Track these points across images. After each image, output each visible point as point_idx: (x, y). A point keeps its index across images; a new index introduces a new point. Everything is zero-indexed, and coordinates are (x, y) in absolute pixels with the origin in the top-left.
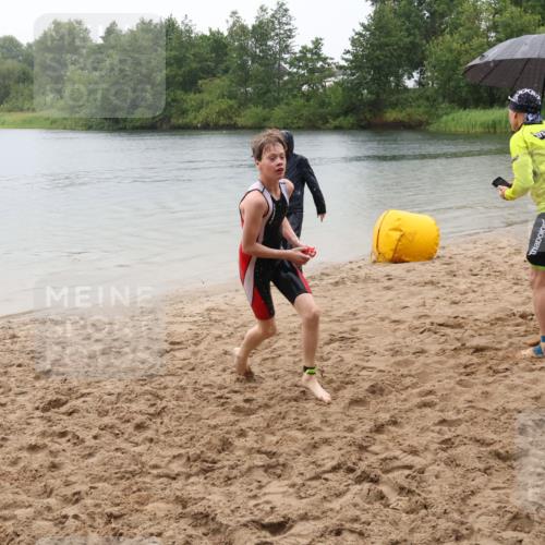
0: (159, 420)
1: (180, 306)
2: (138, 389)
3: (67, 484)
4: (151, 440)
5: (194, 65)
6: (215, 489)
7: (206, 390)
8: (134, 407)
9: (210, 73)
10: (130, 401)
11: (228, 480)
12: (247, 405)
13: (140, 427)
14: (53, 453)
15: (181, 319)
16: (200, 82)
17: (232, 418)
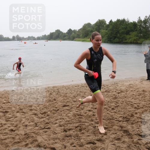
0: (117, 108)
1: (123, 83)
2: (113, 100)
3: (96, 119)
4: (115, 112)
5: (129, 29)
6: (129, 125)
7: (128, 102)
8: (112, 104)
9: (132, 31)
10: (111, 103)
11: (132, 124)
12: (138, 107)
13: (113, 109)
14: (94, 112)
15: (123, 86)
16: (130, 33)
17: (134, 110)
